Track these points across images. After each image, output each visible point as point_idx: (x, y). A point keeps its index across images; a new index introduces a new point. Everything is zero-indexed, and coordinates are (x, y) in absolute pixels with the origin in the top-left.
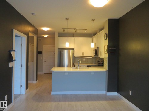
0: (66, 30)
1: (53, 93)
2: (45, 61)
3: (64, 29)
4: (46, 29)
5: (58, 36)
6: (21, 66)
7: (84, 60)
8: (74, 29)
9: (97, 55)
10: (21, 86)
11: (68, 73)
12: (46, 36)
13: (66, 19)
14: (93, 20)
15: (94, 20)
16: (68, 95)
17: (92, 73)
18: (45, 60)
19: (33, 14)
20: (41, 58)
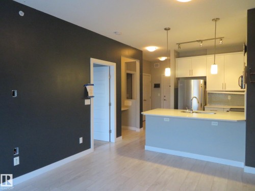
0: (182, 46)
1: (147, 148)
2: (165, 100)
3: (179, 44)
4: (151, 49)
6: (110, 105)
8: (197, 41)
10: (110, 131)
12: (163, 59)
13: (166, 29)
14: (216, 20)
15: (218, 19)
16: (168, 155)
17: (213, 122)
19: (115, 33)
20: (159, 95)
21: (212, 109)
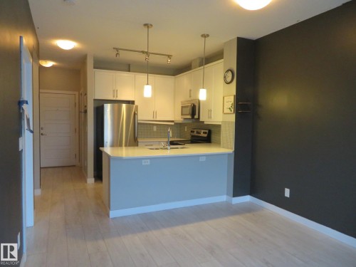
2: (42, 134)
3: (117, 50)
5: (94, 68)
7: (155, 129)
8: (143, 52)
9: (196, 117)
11: (149, 161)
13: (145, 25)
14: (205, 36)
15: (208, 35)
18: (42, 132)
21: (146, 144)
